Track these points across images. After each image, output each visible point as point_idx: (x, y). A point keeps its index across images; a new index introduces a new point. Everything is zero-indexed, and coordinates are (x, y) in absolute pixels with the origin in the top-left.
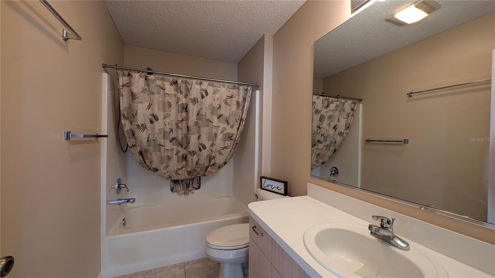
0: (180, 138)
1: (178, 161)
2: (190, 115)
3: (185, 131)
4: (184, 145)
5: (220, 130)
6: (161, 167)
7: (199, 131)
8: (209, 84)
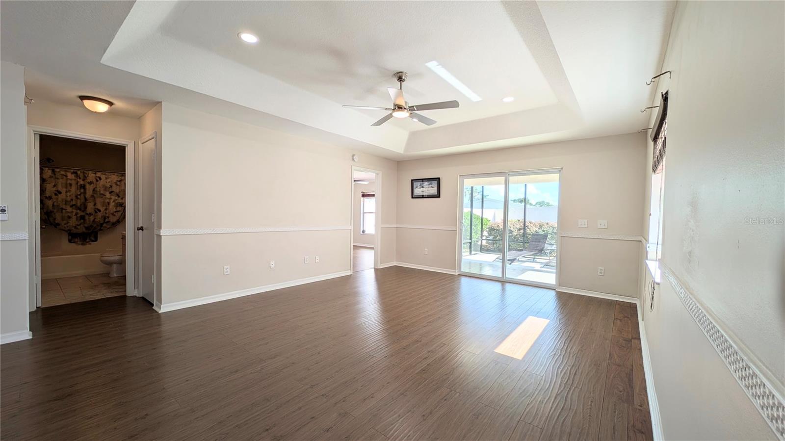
0: (79, 204)
1: (77, 220)
2: (87, 191)
3: (83, 200)
4: (83, 209)
5: (112, 201)
6: (63, 223)
7: (94, 200)
8: (102, 174)
